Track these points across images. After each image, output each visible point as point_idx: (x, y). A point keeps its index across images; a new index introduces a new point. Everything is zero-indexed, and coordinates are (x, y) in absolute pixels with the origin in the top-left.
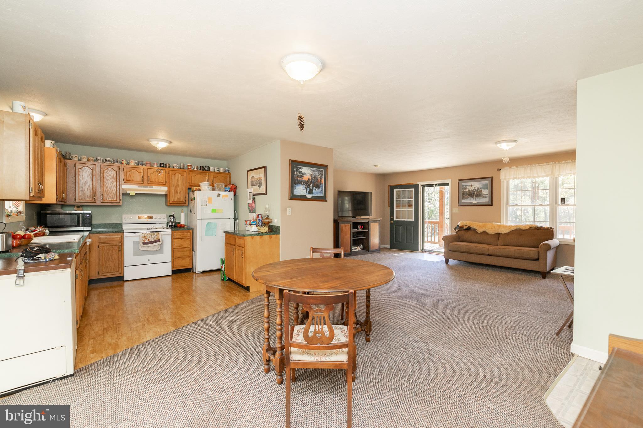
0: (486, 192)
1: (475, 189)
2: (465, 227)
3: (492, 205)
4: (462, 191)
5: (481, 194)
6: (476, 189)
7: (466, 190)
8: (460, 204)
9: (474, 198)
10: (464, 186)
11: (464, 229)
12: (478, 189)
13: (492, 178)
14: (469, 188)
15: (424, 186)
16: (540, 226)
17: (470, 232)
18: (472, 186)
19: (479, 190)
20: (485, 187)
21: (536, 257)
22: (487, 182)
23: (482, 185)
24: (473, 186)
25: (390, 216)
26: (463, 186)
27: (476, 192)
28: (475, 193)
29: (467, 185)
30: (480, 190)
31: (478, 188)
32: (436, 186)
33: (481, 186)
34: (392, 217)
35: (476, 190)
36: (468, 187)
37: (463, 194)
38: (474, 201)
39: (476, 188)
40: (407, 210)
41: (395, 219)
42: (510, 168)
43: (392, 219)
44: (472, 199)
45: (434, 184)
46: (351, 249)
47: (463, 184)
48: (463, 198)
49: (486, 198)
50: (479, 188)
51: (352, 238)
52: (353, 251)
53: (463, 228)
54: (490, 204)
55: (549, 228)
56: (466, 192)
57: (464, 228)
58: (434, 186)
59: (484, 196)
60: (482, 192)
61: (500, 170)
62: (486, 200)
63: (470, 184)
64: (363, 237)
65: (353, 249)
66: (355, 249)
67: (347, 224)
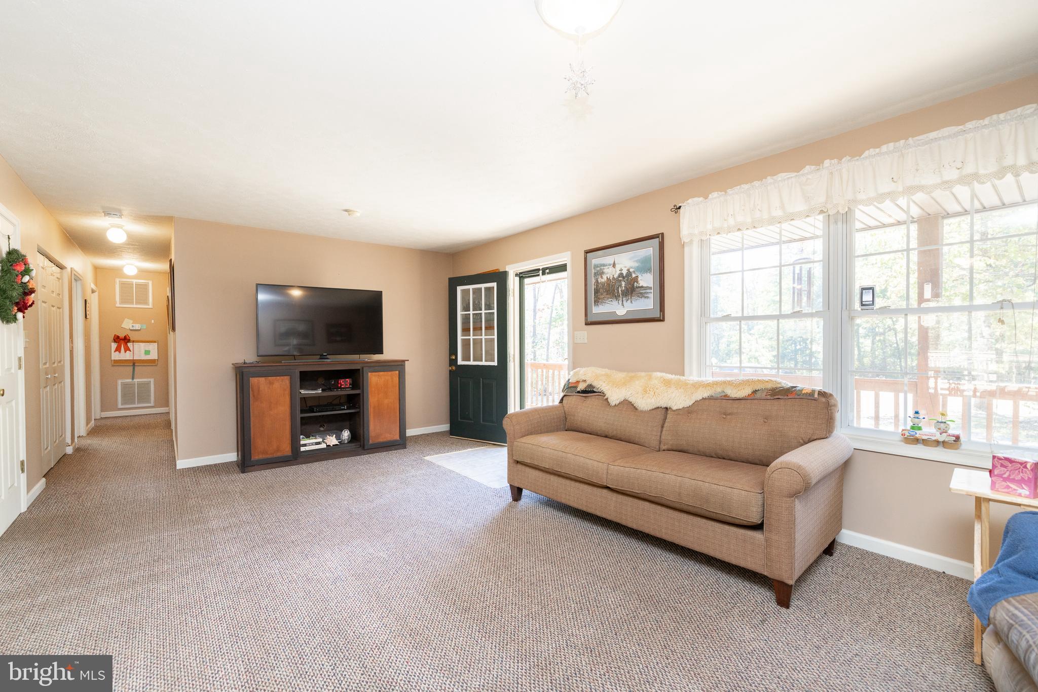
0: (646, 280)
1: (621, 275)
2: (581, 387)
3: (661, 319)
4: (593, 281)
5: (637, 287)
6: (624, 275)
7: (602, 277)
8: (590, 320)
9: (621, 299)
10: (598, 269)
11: (579, 392)
12: (629, 273)
13: (660, 237)
14: (610, 273)
15: (522, 276)
16: (790, 384)
17: (592, 401)
18: (614, 265)
19: (631, 275)
20: (645, 269)
21: (755, 519)
22: (649, 251)
23: (637, 261)
24: (617, 266)
25: (450, 355)
26: (596, 266)
27: (623, 284)
28: (621, 286)
29: (604, 265)
30: (634, 276)
31: (628, 270)
32: (544, 273)
33: (636, 265)
34: (454, 358)
35: (624, 278)
36: (606, 270)
37: (597, 291)
38: (620, 309)
39: (625, 272)
40: (483, 337)
41: (460, 362)
42: (706, 198)
43: (453, 362)
44: (615, 303)
45: (538, 270)
46: (295, 445)
47: (595, 260)
48: (597, 302)
49: (648, 297)
50: (631, 270)
51: (299, 416)
52: (303, 449)
53: (576, 387)
54: (657, 314)
55: (816, 395)
56: (603, 284)
57: (578, 389)
58: (539, 275)
59: (641, 293)
60: (637, 282)
61: (680, 208)
62: (647, 304)
63: (609, 260)
64: (344, 409)
65: (305, 445)
66: (312, 444)
67: (278, 378)
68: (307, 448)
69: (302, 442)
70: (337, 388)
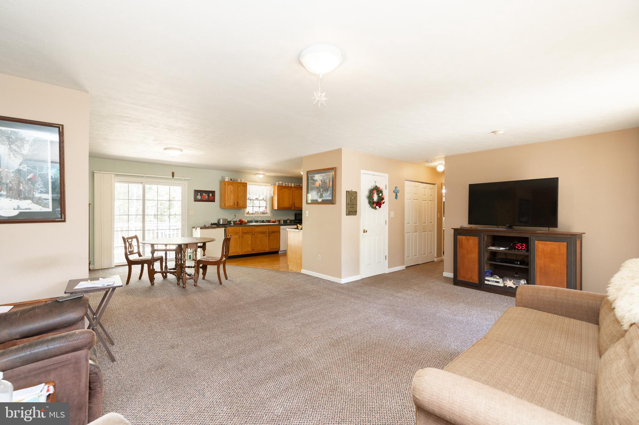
46: (481, 278)
51: (484, 262)
52: (486, 282)
64: (517, 264)
65: (488, 281)
66: (493, 281)
67: (472, 237)
68: (489, 283)
69: (487, 278)
70: (515, 249)
